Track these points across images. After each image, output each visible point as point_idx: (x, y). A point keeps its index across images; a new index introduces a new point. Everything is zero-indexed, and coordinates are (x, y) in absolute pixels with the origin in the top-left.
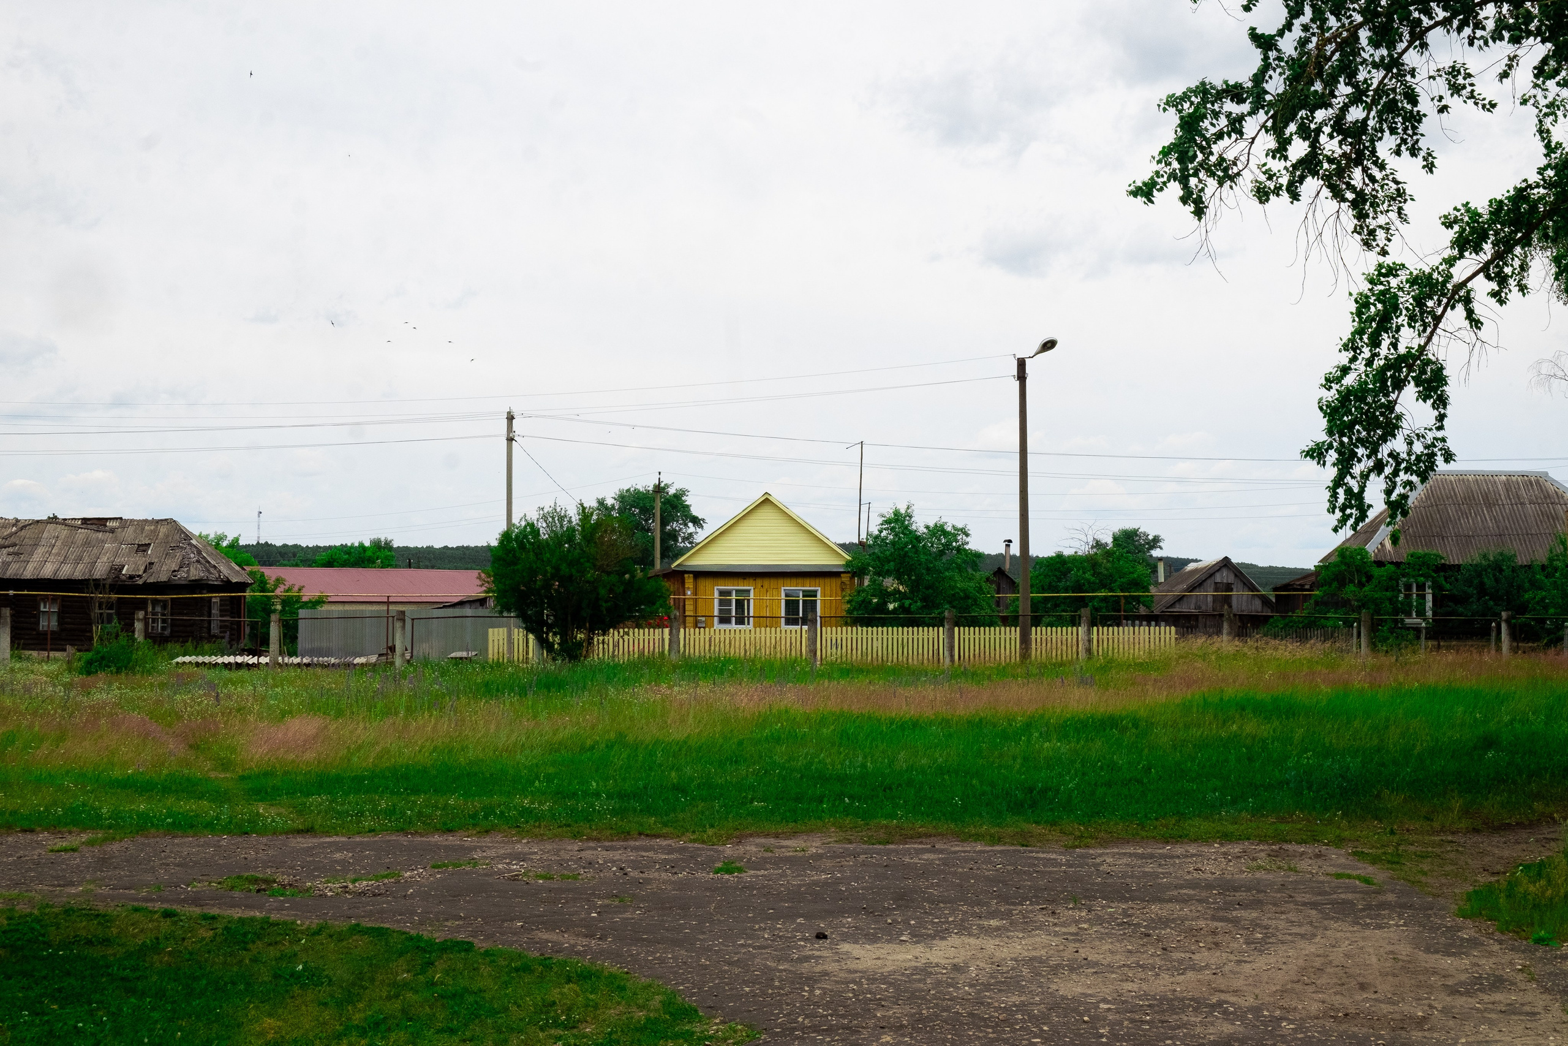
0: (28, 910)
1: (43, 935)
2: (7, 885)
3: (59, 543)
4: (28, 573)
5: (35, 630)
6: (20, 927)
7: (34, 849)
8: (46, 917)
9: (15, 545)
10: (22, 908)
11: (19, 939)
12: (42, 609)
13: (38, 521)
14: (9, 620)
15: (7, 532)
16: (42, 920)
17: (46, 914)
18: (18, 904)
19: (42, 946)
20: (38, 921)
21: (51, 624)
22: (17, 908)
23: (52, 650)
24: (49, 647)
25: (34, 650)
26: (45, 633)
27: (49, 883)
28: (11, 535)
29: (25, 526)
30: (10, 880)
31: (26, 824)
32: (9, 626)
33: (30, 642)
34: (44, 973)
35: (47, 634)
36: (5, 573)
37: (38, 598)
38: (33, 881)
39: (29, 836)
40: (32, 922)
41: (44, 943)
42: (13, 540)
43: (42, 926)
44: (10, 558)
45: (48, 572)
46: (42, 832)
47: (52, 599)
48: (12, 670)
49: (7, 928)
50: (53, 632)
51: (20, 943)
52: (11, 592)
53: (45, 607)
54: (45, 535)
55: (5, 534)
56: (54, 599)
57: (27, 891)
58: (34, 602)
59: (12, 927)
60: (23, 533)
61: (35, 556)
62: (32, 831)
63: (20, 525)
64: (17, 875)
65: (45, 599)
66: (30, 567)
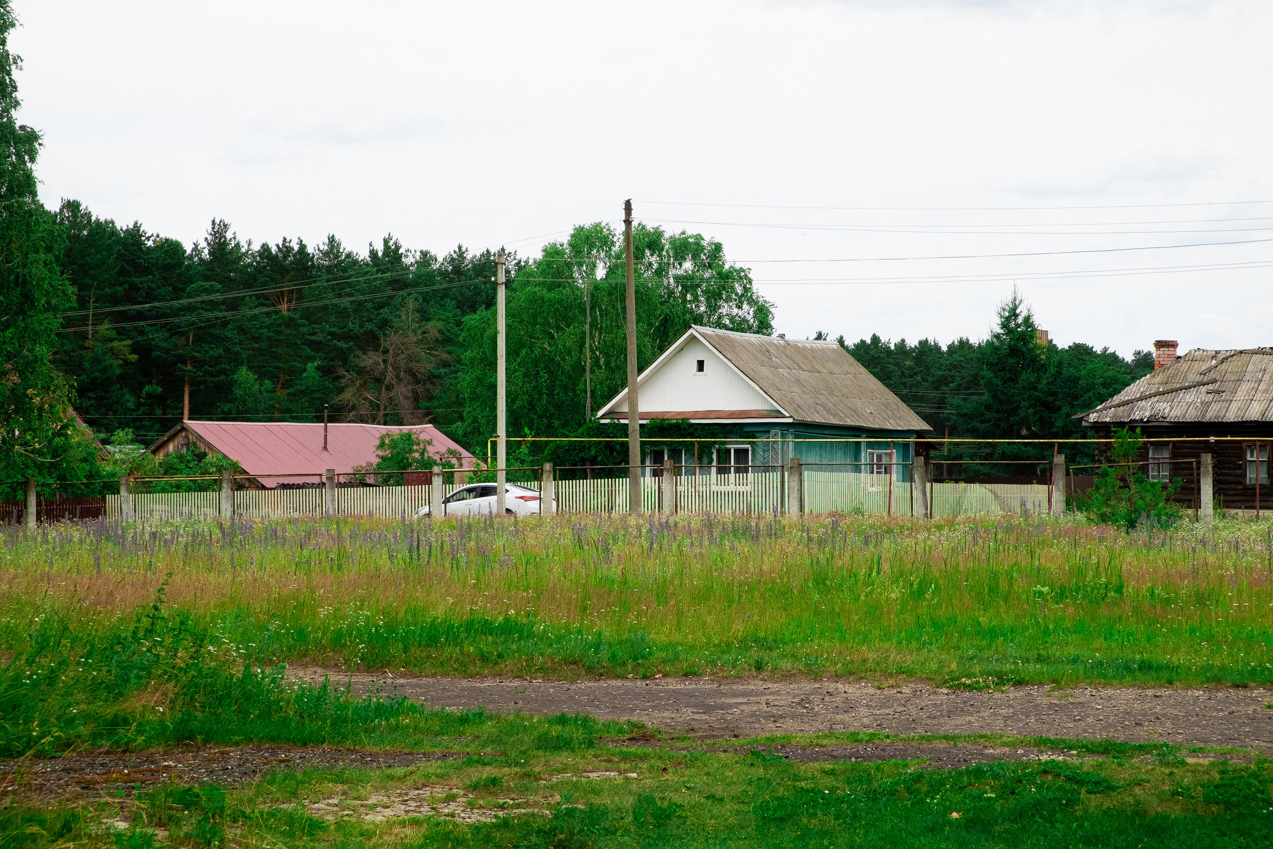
0: (1244, 765)
1: (1263, 792)
2: (1218, 740)
3: (1266, 378)
4: (1232, 416)
5: (1240, 483)
6: (1235, 782)
7: (1248, 705)
8: (1265, 773)
9: (1215, 381)
10: (1236, 762)
11: (1234, 795)
12: (1249, 458)
13: (1241, 352)
14: (1210, 469)
15: (1205, 366)
16: (1259, 776)
17: (1264, 770)
18: (1232, 758)
19: (1261, 804)
20: (1255, 775)
21: (1260, 476)
22: (1230, 762)
23: (1262, 508)
24: (1258, 504)
25: (1240, 508)
26: (1253, 488)
27: (1267, 739)
28: (1210, 370)
29: (1226, 359)
30: (1222, 734)
31: (1238, 679)
32: (1211, 476)
33: (1235, 498)
34: (1265, 832)
35: (1255, 489)
36: (1204, 416)
37: (1244, 445)
38: (1248, 737)
39: (1242, 692)
40: (1248, 777)
41: (1264, 800)
42: (1212, 375)
43: (1260, 782)
44: (1211, 396)
45: (1254, 413)
46: (1258, 688)
47: (1260, 446)
48: (1216, 528)
49: (1221, 783)
50: (1262, 486)
51: (1235, 799)
52: (1212, 439)
53: (1252, 456)
54: (1250, 368)
55: (1203, 368)
56: (1263, 446)
57: (1241, 746)
58: (1238, 451)
59: (1225, 782)
60: (1224, 366)
61: (1239, 394)
62: (1245, 687)
63: (1220, 357)
64: (1229, 729)
65: (1251, 446)
66: (1234, 407)
